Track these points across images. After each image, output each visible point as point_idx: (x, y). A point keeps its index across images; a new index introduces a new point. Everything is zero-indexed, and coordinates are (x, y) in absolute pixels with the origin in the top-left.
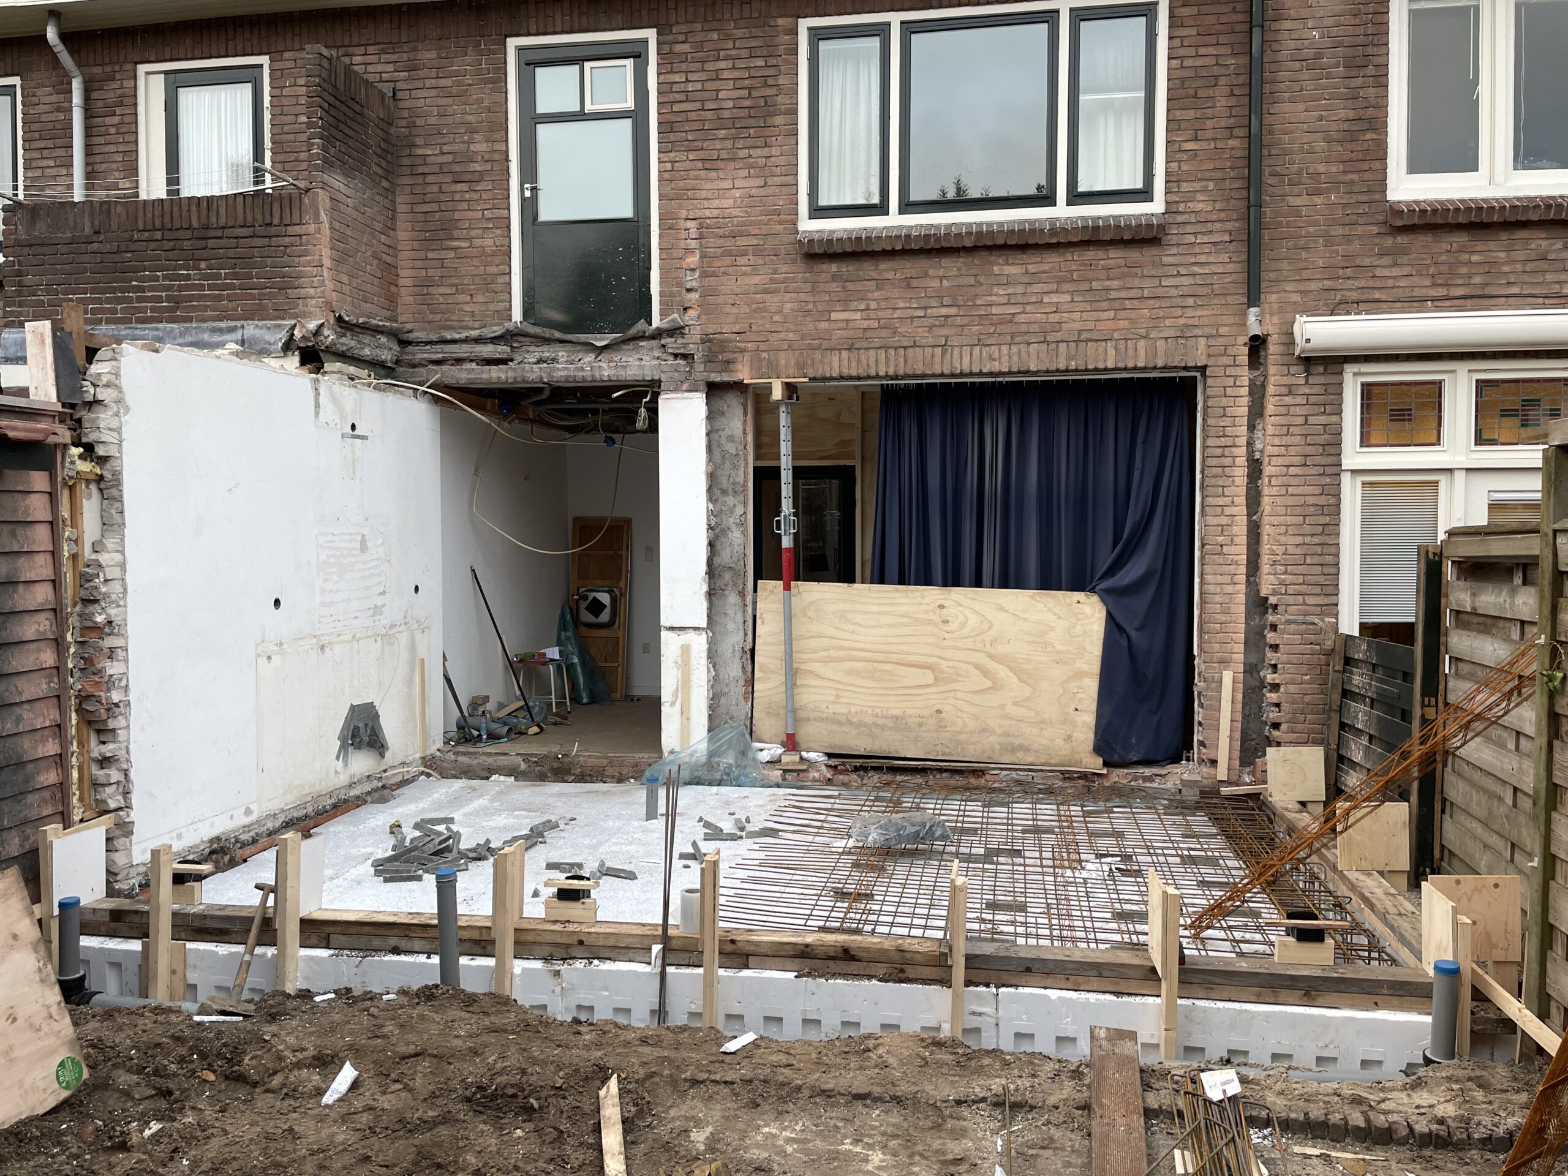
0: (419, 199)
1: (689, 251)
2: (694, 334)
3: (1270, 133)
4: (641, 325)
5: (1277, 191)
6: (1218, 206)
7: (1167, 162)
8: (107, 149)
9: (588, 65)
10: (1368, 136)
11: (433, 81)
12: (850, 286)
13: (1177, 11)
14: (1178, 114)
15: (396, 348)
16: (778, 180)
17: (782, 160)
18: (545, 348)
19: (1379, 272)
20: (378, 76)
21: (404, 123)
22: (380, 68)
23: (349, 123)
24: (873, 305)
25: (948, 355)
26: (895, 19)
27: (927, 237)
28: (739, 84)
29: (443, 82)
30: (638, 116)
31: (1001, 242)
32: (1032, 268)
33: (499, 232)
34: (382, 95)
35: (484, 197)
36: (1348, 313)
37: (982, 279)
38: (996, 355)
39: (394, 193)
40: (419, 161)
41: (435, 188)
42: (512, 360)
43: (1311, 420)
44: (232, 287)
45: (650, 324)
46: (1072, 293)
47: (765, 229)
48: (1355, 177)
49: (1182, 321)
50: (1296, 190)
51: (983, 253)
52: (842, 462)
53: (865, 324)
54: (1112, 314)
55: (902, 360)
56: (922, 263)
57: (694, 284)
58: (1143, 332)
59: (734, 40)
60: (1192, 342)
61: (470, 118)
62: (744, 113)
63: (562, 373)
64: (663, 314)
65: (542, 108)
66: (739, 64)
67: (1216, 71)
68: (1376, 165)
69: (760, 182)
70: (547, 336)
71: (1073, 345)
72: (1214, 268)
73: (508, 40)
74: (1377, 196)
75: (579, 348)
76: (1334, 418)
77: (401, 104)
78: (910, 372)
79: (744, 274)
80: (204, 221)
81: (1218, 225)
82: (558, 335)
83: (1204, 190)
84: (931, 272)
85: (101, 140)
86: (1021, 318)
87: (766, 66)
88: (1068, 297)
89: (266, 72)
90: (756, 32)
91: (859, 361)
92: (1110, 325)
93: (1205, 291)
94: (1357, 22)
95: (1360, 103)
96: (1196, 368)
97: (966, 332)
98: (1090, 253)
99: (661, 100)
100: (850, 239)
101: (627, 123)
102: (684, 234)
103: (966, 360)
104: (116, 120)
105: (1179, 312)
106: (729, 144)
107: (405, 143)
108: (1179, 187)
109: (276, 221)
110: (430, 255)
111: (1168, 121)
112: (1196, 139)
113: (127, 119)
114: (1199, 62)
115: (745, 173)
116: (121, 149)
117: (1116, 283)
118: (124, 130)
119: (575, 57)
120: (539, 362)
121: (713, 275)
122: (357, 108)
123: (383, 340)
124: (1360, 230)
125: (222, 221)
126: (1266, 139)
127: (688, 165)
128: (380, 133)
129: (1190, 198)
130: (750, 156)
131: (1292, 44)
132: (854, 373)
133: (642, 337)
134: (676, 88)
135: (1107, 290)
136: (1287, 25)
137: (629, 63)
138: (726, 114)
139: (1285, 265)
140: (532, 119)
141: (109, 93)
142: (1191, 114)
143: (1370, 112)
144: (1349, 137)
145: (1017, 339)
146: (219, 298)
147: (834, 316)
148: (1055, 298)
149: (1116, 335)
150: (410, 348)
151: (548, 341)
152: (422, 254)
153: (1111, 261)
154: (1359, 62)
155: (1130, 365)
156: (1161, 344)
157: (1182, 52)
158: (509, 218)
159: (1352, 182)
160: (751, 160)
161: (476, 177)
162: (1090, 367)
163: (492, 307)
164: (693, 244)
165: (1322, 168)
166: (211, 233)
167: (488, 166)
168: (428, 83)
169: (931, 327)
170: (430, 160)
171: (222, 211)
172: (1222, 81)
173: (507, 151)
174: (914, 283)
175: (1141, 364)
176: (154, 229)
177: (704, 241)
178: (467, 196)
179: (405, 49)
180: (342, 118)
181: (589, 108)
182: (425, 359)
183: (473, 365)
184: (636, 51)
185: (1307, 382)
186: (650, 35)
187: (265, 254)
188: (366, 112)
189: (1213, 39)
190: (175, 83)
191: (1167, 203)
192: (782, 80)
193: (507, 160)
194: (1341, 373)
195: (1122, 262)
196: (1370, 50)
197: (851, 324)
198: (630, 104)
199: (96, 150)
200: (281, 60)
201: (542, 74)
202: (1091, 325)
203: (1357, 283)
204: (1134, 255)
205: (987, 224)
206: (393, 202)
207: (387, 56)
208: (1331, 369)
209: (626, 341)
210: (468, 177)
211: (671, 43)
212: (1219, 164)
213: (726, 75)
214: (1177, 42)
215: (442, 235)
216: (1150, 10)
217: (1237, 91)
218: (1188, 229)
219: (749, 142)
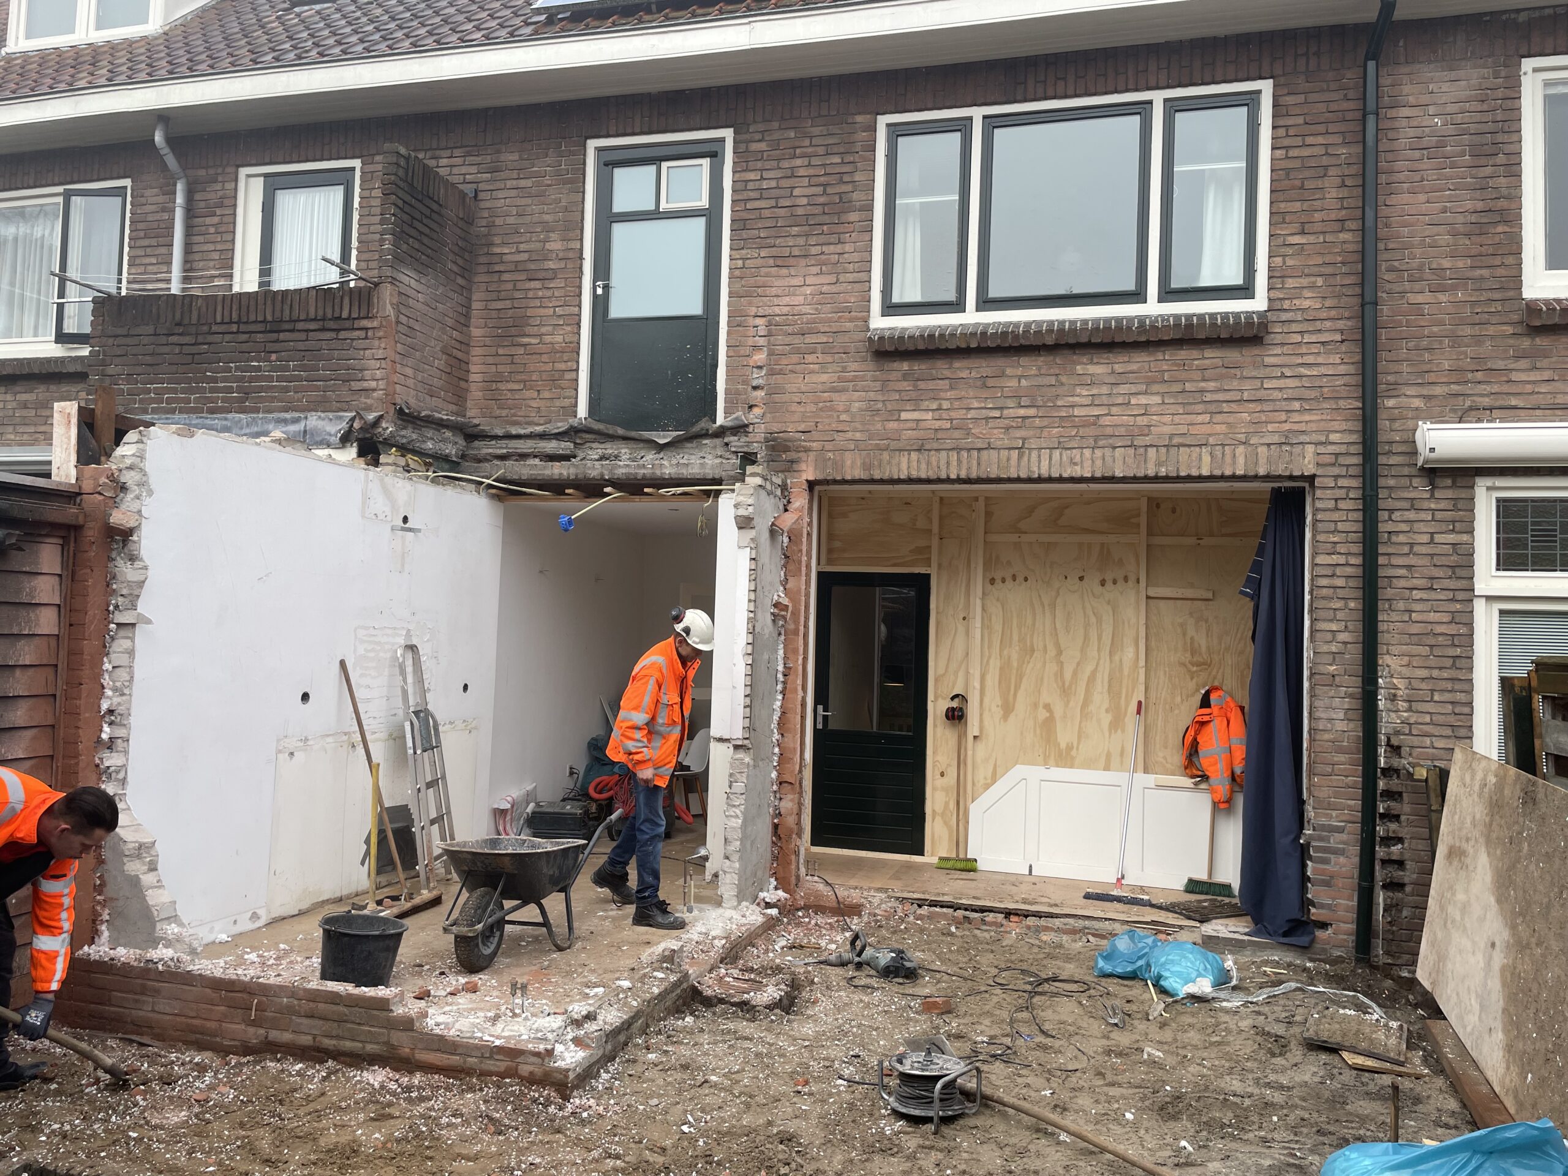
0: (494, 296)
1: (756, 348)
2: (758, 433)
3: (1387, 226)
4: (703, 424)
5: (1397, 288)
6: (1328, 303)
7: (1270, 257)
8: (206, 247)
9: (665, 165)
10: (1500, 229)
11: (515, 182)
12: (922, 385)
13: (1281, 99)
14: (1282, 207)
15: (462, 442)
16: (851, 277)
17: (856, 257)
18: (608, 445)
19: (1515, 376)
20: (462, 177)
21: (484, 223)
22: (464, 170)
23: (425, 221)
24: (946, 405)
25: (1026, 458)
26: (977, 113)
27: (1005, 334)
28: (814, 180)
29: (523, 183)
30: (712, 215)
31: (1084, 340)
32: (1118, 368)
33: (569, 328)
34: (463, 195)
35: (556, 294)
36: (1479, 420)
37: (1064, 379)
38: (1078, 459)
39: (470, 290)
40: (496, 259)
41: (510, 286)
42: (575, 457)
43: (1438, 538)
44: (300, 379)
45: (714, 422)
46: (1163, 394)
47: (836, 326)
48: (1485, 272)
49: (1287, 427)
50: (1417, 286)
51: (1066, 352)
52: (916, 570)
53: (938, 424)
54: (1207, 417)
55: (975, 463)
56: (1000, 362)
57: (761, 382)
58: (1242, 437)
59: (811, 137)
60: (1297, 450)
61: (547, 217)
62: (818, 210)
63: (624, 471)
64: (727, 412)
65: (618, 207)
66: (815, 161)
67: (1325, 161)
68: (1510, 260)
69: (832, 278)
70: (611, 432)
71: (1164, 450)
72: (1323, 370)
73: (589, 141)
74: (1511, 294)
75: (642, 445)
76: (1465, 538)
77: (483, 205)
78: (984, 476)
79: (812, 372)
81: (1328, 324)
82: (621, 431)
83: (1312, 287)
84: (1009, 371)
85: (200, 239)
86: (1106, 420)
87: (843, 163)
88: (1157, 399)
89: (358, 174)
90: (833, 129)
91: (928, 463)
92: (1205, 429)
93: (1313, 394)
94: (1485, 107)
95: (1490, 194)
96: (1302, 477)
97: (1045, 433)
98: (1183, 352)
99: (736, 198)
100: (922, 336)
101: (702, 221)
102: (752, 332)
103: (1045, 464)
104: (216, 220)
105: (1283, 416)
106: (801, 241)
107: (483, 241)
108: (1283, 283)
109: (345, 315)
110: (501, 351)
111: (1271, 213)
112: (1303, 233)
113: (226, 219)
114: (1306, 152)
115: (815, 270)
116: (219, 247)
117: (1212, 385)
118: (222, 229)
119: (653, 157)
120: (601, 459)
121: (781, 373)
122: (435, 207)
123: (448, 434)
124: (1491, 330)
126: (1382, 232)
127: (759, 262)
128: (459, 231)
129: (1296, 293)
130: (823, 253)
131: (1411, 132)
132: (923, 476)
133: (705, 435)
134: (751, 186)
135: (1202, 391)
136: (1405, 112)
137: (706, 162)
138: (800, 211)
139: (1405, 367)
140: (607, 218)
141: (212, 194)
142: (1297, 206)
143: (1502, 204)
144: (1478, 230)
145: (1101, 443)
146: (286, 390)
147: (904, 416)
148: (1143, 400)
149: (1211, 440)
150: (476, 443)
151: (612, 438)
152: (493, 350)
153: (1207, 362)
154: (1488, 149)
155: (1228, 473)
156: (1263, 450)
157: (1287, 142)
158: (579, 315)
159: (1482, 278)
160: (823, 257)
161: (550, 275)
162: (1183, 474)
163: (558, 403)
164: (762, 341)
165: (1446, 263)
166: (284, 326)
167: (562, 264)
168: (509, 184)
169: (1007, 428)
170: (506, 258)
172: (1332, 172)
173: (581, 250)
174: (990, 382)
175: (1240, 472)
176: (231, 322)
177: (772, 338)
178: (540, 294)
179: (489, 151)
180: (418, 215)
181: (663, 206)
182: (490, 454)
183: (537, 461)
184: (713, 152)
185: (1432, 496)
186: (728, 134)
187: (333, 346)
188: (444, 211)
189: (1321, 128)
190: (273, 185)
191: (1270, 299)
192: (858, 177)
193: (581, 258)
194: (1472, 487)
195: (1219, 362)
196: (1500, 138)
197: (922, 425)
198: (704, 202)
199: (196, 248)
200: (372, 163)
201: (621, 175)
202: (1183, 429)
203: (1489, 388)
204: (1232, 355)
205: (1071, 322)
206: (470, 299)
207: (472, 158)
208: (1461, 481)
209: (690, 438)
210: (541, 275)
211: (748, 142)
212: (1328, 259)
213: (802, 172)
214: (1281, 132)
215: (513, 331)
216: (1251, 101)
217: (1349, 182)
218: (1294, 327)
219: (822, 239)
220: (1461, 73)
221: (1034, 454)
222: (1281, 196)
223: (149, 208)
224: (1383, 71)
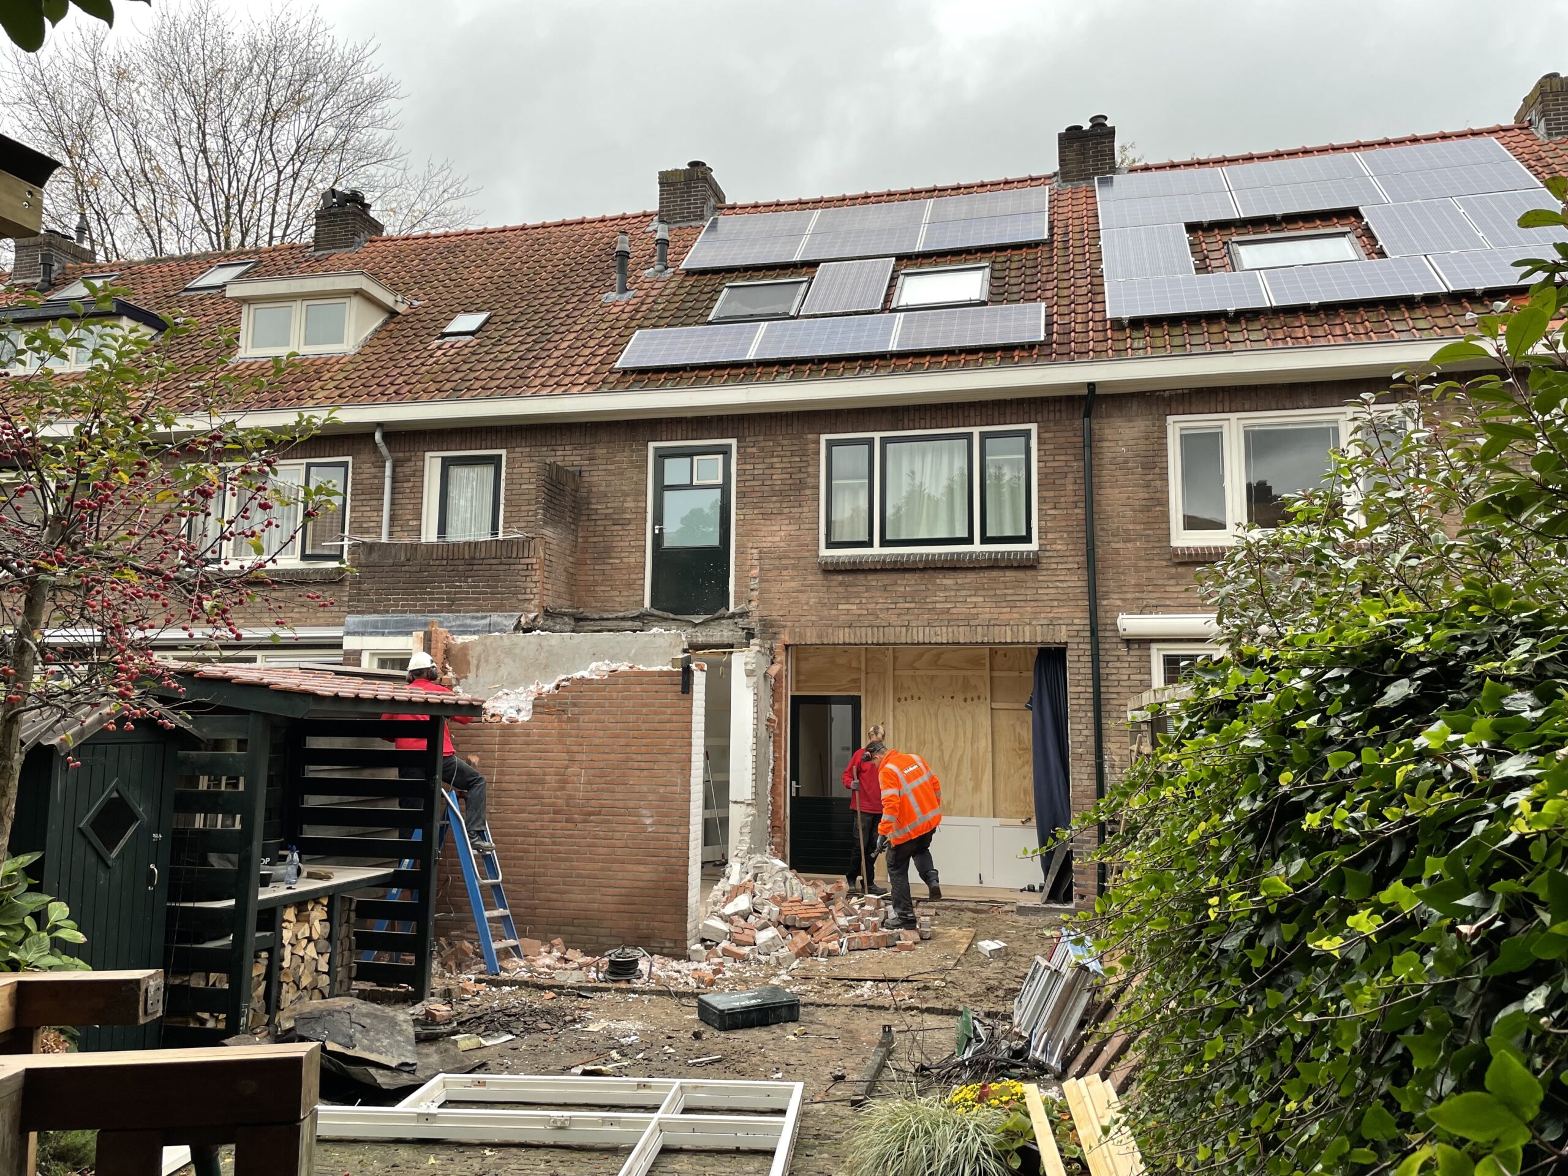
0: (592, 534)
1: (752, 567)
2: (755, 616)
3: (1099, 505)
4: (722, 611)
5: (1105, 539)
6: (1070, 547)
7: (1039, 521)
8: (403, 501)
9: (696, 458)
10: (1158, 508)
11: (604, 467)
12: (849, 589)
13: (1041, 435)
14: (1045, 494)
15: (572, 622)
16: (807, 526)
17: (810, 515)
18: (664, 624)
19: (1168, 589)
20: (570, 463)
21: (585, 491)
22: (572, 458)
23: (557, 496)
24: (864, 601)
25: (910, 632)
26: (877, 436)
27: (896, 562)
28: (785, 471)
29: (609, 467)
30: (724, 488)
31: (939, 566)
32: (960, 582)
33: (638, 554)
34: (573, 476)
35: (631, 533)
36: (1151, 613)
37: (929, 587)
38: (939, 632)
39: (577, 531)
40: (593, 512)
41: (602, 528)
43: (1132, 677)
44: (486, 593)
45: (728, 610)
46: (984, 596)
47: (799, 555)
48: (1151, 532)
49: (1051, 615)
50: (1116, 539)
51: (930, 571)
52: (852, 694)
53: (860, 612)
54: (1008, 610)
55: (882, 634)
56: (894, 576)
57: (756, 586)
58: (1028, 621)
59: (782, 446)
60: (1057, 628)
61: (624, 488)
62: (787, 488)
64: (736, 604)
65: (668, 481)
66: (785, 460)
67: (1066, 469)
68: (1164, 526)
69: (796, 527)
70: (666, 617)
71: (986, 628)
72: (1069, 584)
73: (649, 443)
74: (1165, 544)
75: (685, 624)
76: (1146, 677)
77: (584, 479)
78: (887, 642)
79: (786, 581)
80: (472, 554)
81: (1070, 559)
82: (671, 616)
83: (1062, 538)
84: (899, 582)
85: (400, 496)
86: (954, 611)
87: (801, 461)
88: (981, 599)
89: (504, 459)
90: (795, 442)
91: (855, 634)
92: (1008, 616)
93: (1065, 597)
94: (1148, 442)
96: (1062, 643)
97: (920, 618)
98: (994, 574)
99: (739, 479)
100: (849, 561)
101: (719, 492)
102: (750, 557)
103: (921, 635)
104: (410, 484)
105: (1049, 610)
106: (778, 505)
107: (586, 502)
108: (1046, 535)
109: (514, 555)
110: (596, 567)
111: (1039, 497)
112: (1055, 508)
113: (417, 484)
114: (1056, 464)
115: (787, 522)
116: (412, 501)
117: (1010, 591)
118: (415, 490)
119: (689, 453)
121: (767, 581)
122: (561, 487)
123: (566, 619)
124: (1155, 563)
125: (483, 556)
126: (1096, 509)
127: (754, 517)
128: (572, 498)
129: (1054, 541)
130: (790, 512)
131: (1110, 455)
132: (852, 642)
133: (723, 618)
134: (748, 472)
135: (1005, 595)
136: (1106, 444)
137: (720, 457)
138: (777, 488)
139: (1112, 583)
140: (661, 488)
141: (407, 469)
142: (1052, 494)
143: (1158, 495)
144: (1147, 509)
145: (952, 623)
146: (478, 599)
147: (840, 607)
148: (974, 599)
149: (1012, 623)
150: (581, 623)
151: (666, 620)
152: (591, 567)
153: (1008, 578)
154: (1150, 466)
155: (1021, 641)
156: (1039, 628)
157: (1045, 458)
158: (645, 546)
159: (1148, 536)
160: (791, 514)
161: (626, 522)
162: (997, 641)
163: (632, 599)
165: (1131, 527)
166: (476, 562)
167: (634, 516)
168: (601, 467)
169: (899, 615)
170: (599, 512)
171: (483, 549)
172: (1070, 475)
173: (645, 507)
174: (889, 588)
175: (1027, 640)
176: (442, 560)
177: (762, 561)
178: (621, 533)
179: (588, 447)
180: (553, 494)
181: (695, 482)
184: (725, 451)
185: (1128, 654)
186: (733, 442)
187: (506, 574)
188: (566, 488)
189: (1063, 451)
190: (447, 464)
191: (1039, 545)
192: (810, 469)
193: (645, 512)
194: (1150, 649)
195: (1013, 579)
196: (1156, 459)
197: (851, 612)
198: (720, 481)
199: (397, 502)
200: (514, 452)
201: (668, 462)
202: (996, 616)
203: (1155, 595)
204: (1020, 575)
205: (932, 556)
206: (577, 537)
207: (577, 451)
208: (1143, 646)
209: (713, 620)
210: (622, 522)
211: (745, 447)
212: (1069, 523)
213: (777, 466)
214: (1042, 453)
215: (604, 555)
216: (1027, 434)
217: (1078, 481)
218: (1053, 560)
219: (790, 504)
220: (1135, 424)
221: (915, 630)
222: (1043, 488)
223: (364, 476)
224: (1094, 421)
